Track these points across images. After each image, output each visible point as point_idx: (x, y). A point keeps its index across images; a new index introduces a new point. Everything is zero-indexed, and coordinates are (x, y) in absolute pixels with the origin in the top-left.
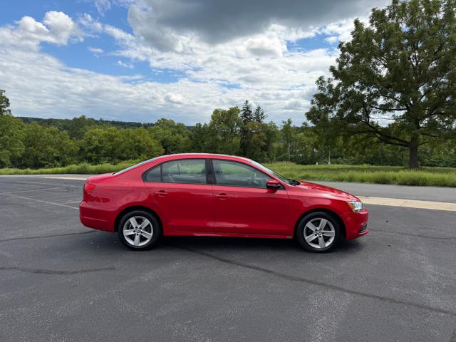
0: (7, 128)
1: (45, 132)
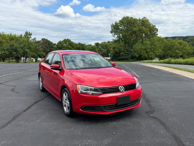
0: (154, 42)
1: (176, 43)
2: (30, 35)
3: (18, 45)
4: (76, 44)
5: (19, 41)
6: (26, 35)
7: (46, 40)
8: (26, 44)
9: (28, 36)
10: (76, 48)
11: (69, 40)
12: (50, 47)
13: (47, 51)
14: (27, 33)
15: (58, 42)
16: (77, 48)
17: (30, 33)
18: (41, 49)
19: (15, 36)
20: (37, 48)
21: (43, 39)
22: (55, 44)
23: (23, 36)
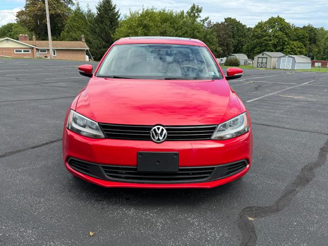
2: (199, 11)
3: (174, 31)
4: (297, 29)
5: (176, 23)
6: (192, 12)
7: (234, 20)
8: (189, 29)
9: (195, 14)
10: (295, 38)
11: (281, 18)
12: (240, 36)
13: (227, 44)
14: (193, 8)
15: (257, 24)
16: (298, 37)
17: (200, 7)
18: (215, 39)
19: (171, 14)
20: (208, 36)
21: (227, 20)
22: (249, 29)
23: (185, 14)
